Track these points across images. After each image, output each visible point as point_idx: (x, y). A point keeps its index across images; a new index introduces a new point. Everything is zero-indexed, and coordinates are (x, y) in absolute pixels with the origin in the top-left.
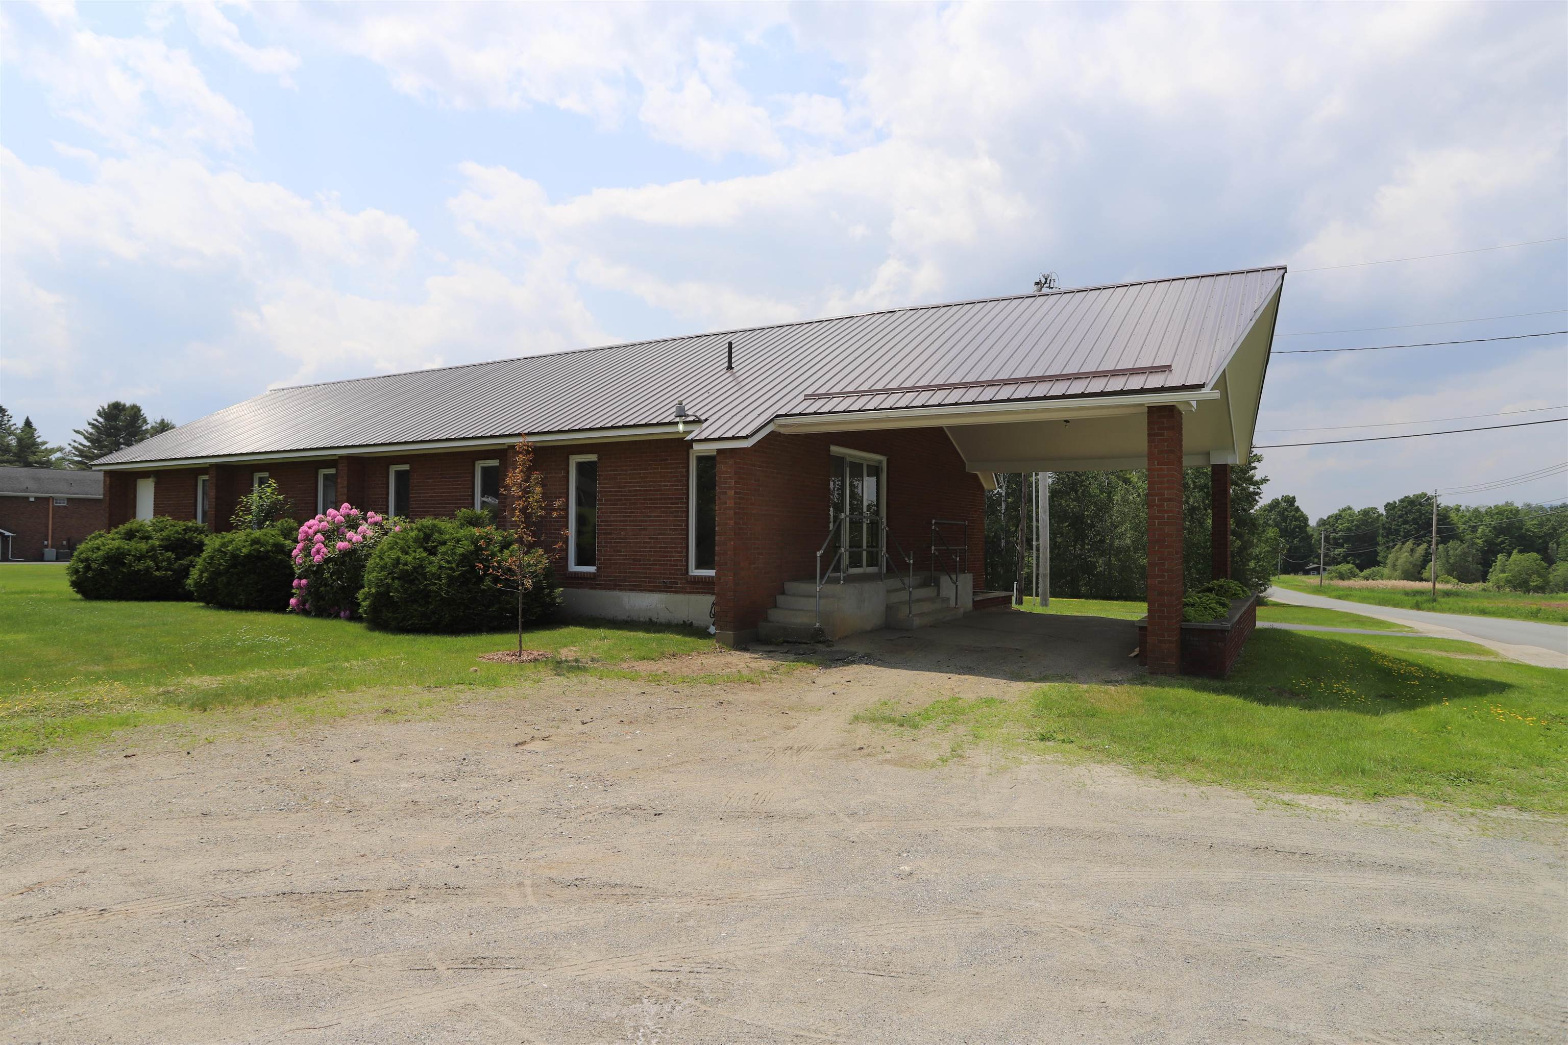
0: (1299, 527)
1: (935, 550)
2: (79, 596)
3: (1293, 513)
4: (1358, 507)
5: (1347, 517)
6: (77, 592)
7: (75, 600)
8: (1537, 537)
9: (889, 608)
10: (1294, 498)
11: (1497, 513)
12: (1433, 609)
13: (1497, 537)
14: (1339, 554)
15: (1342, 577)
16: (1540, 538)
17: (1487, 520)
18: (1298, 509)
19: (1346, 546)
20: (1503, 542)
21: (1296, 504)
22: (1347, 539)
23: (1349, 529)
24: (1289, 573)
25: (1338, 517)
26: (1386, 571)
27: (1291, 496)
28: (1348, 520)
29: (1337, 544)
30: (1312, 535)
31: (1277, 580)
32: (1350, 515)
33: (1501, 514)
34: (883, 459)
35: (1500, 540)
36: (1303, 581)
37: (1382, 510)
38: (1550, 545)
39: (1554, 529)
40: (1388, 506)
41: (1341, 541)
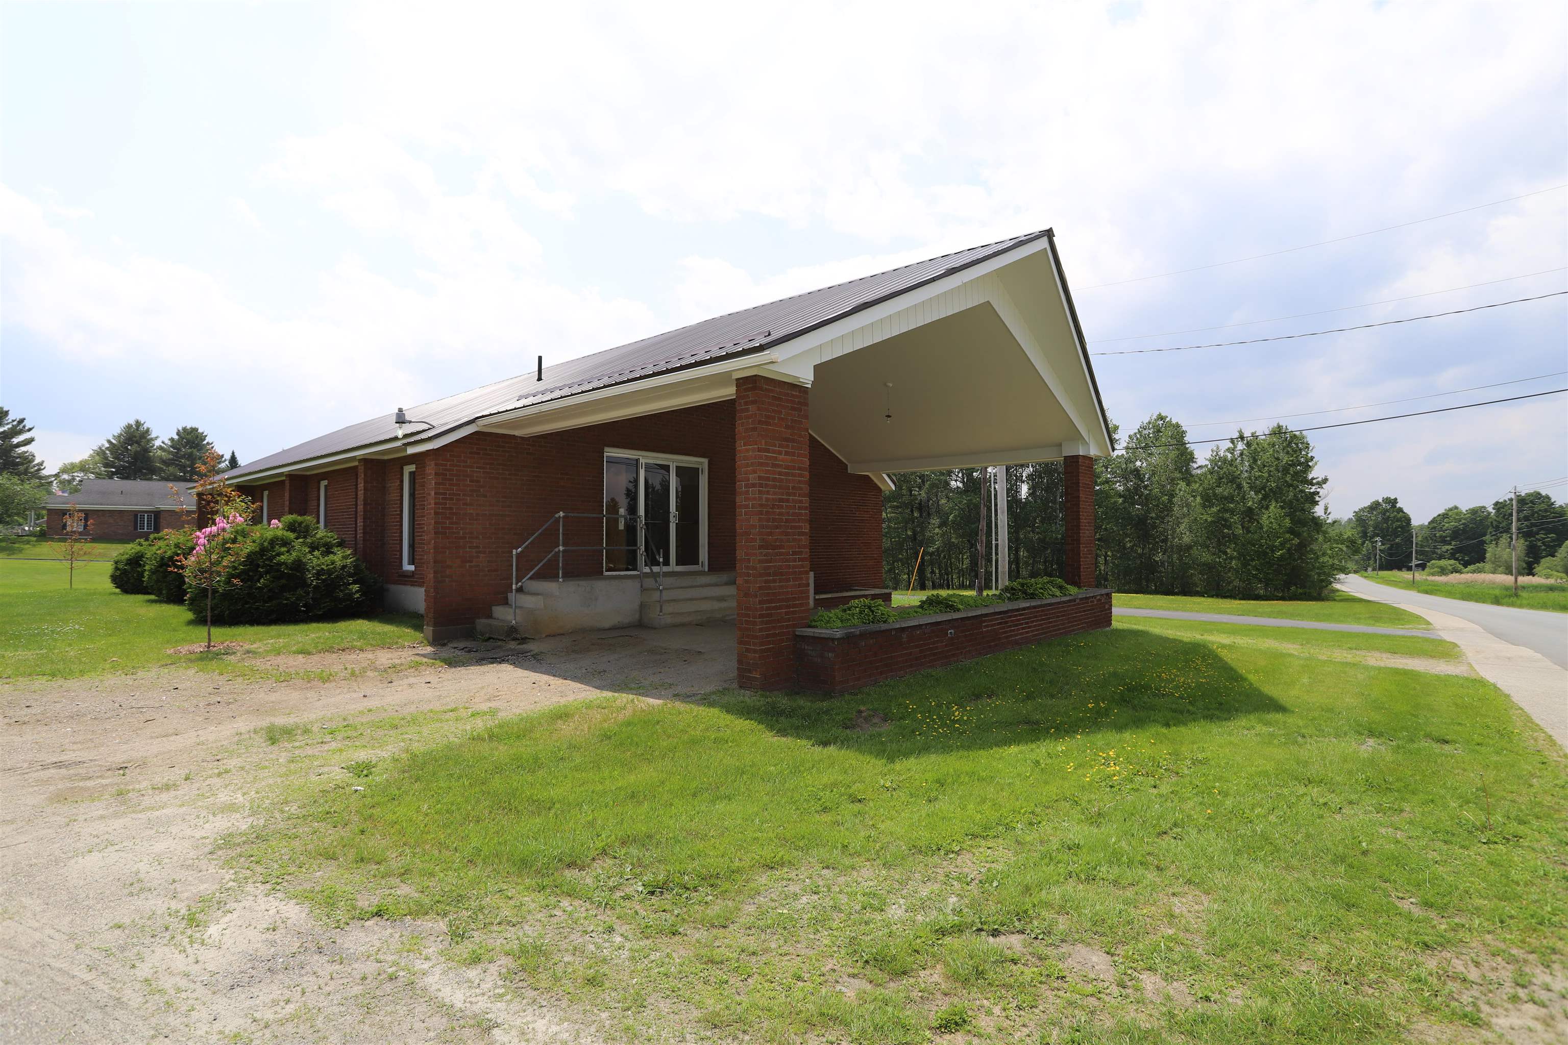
0: (1402, 527)
2: (118, 590)
3: (1395, 514)
4: (1465, 507)
6: (116, 587)
7: (115, 594)
9: (642, 606)
10: (1396, 499)
12: (1512, 605)
15: (1443, 571)
18: (1400, 510)
19: (1453, 543)
21: (1398, 505)
22: (1454, 537)
23: (1456, 527)
24: (1391, 569)
25: (1444, 516)
26: (1488, 566)
27: (1393, 498)
28: (1455, 519)
29: (1444, 541)
30: (1416, 535)
31: (1375, 576)
32: (1457, 514)
34: (705, 461)
37: (1490, 509)
40: (1497, 504)
41: (1448, 539)
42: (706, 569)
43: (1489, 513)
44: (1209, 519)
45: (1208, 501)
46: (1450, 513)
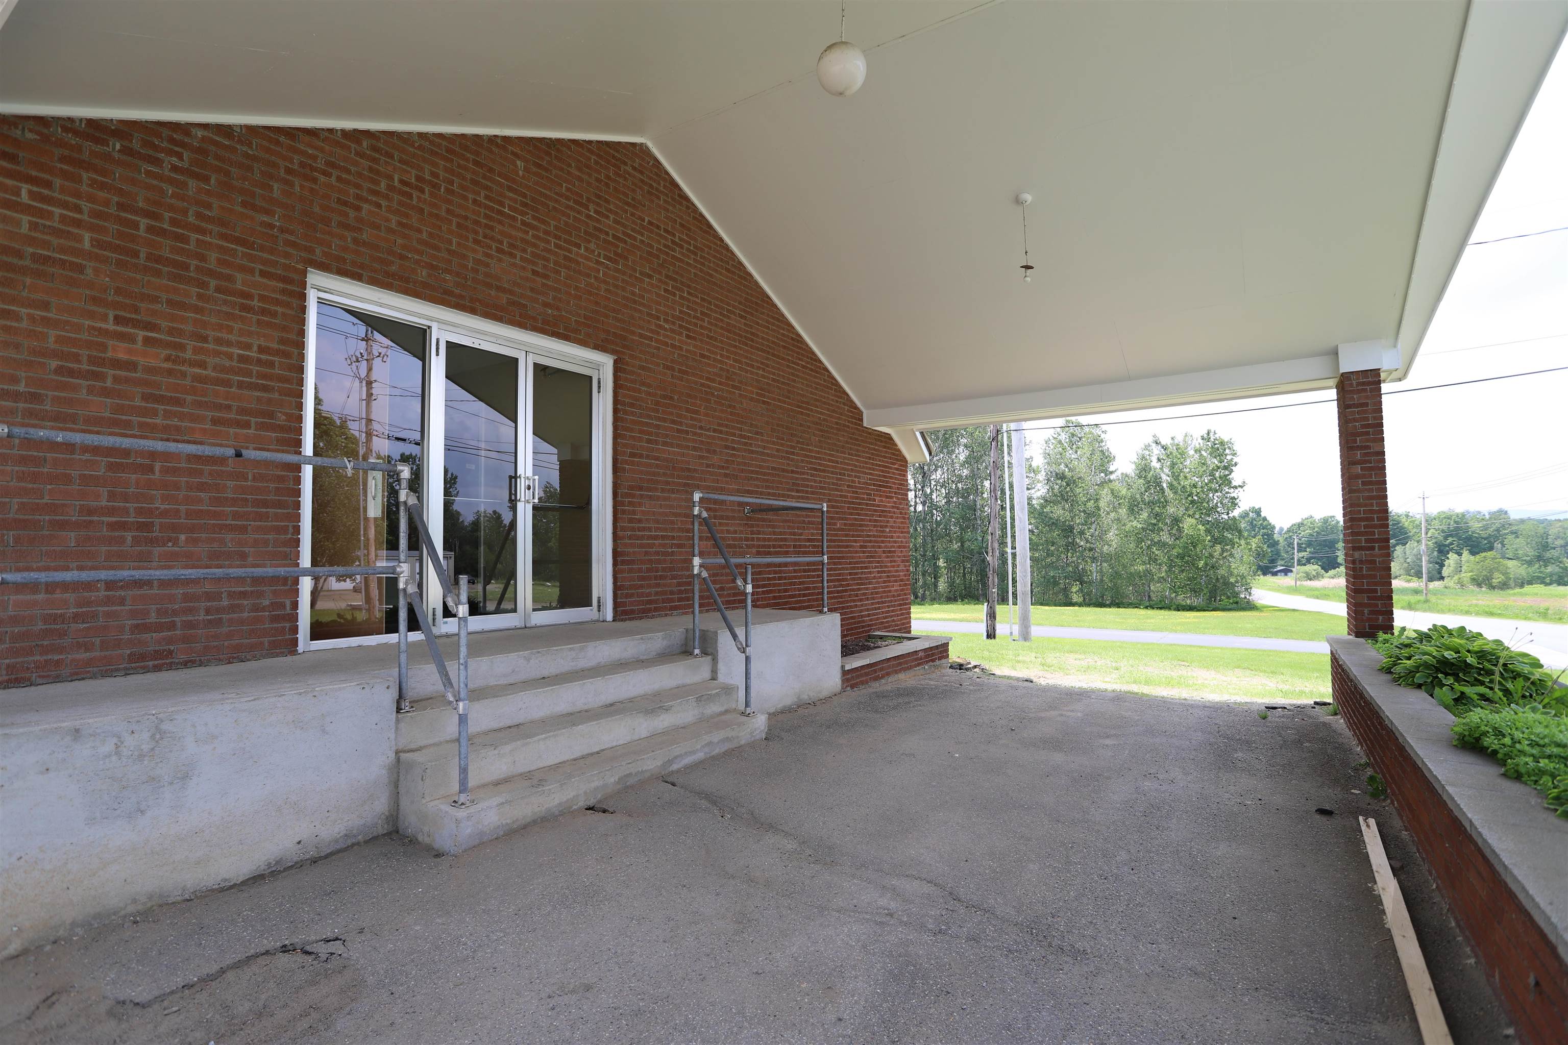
0: (1268, 534)
1: (701, 566)
3: (1261, 522)
4: (1318, 516)
5: (1309, 524)
8: (1482, 538)
10: (1260, 509)
11: (1445, 518)
13: (1446, 538)
14: (1303, 558)
15: (1309, 578)
16: (1485, 539)
17: (1436, 523)
18: (1265, 519)
19: (1308, 550)
20: (1452, 544)
21: (1263, 514)
22: (1309, 544)
23: (1311, 535)
25: (1300, 525)
27: (1258, 508)
28: (1310, 528)
30: (1278, 541)
32: (1311, 523)
33: (1448, 518)
35: (1448, 541)
36: (1274, 582)
38: (1495, 545)
39: (1498, 530)
41: (1304, 546)
42: (609, 616)
43: (1338, 522)
44: (1139, 526)
45: (1134, 508)
46: (1305, 522)
